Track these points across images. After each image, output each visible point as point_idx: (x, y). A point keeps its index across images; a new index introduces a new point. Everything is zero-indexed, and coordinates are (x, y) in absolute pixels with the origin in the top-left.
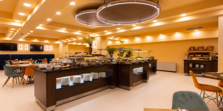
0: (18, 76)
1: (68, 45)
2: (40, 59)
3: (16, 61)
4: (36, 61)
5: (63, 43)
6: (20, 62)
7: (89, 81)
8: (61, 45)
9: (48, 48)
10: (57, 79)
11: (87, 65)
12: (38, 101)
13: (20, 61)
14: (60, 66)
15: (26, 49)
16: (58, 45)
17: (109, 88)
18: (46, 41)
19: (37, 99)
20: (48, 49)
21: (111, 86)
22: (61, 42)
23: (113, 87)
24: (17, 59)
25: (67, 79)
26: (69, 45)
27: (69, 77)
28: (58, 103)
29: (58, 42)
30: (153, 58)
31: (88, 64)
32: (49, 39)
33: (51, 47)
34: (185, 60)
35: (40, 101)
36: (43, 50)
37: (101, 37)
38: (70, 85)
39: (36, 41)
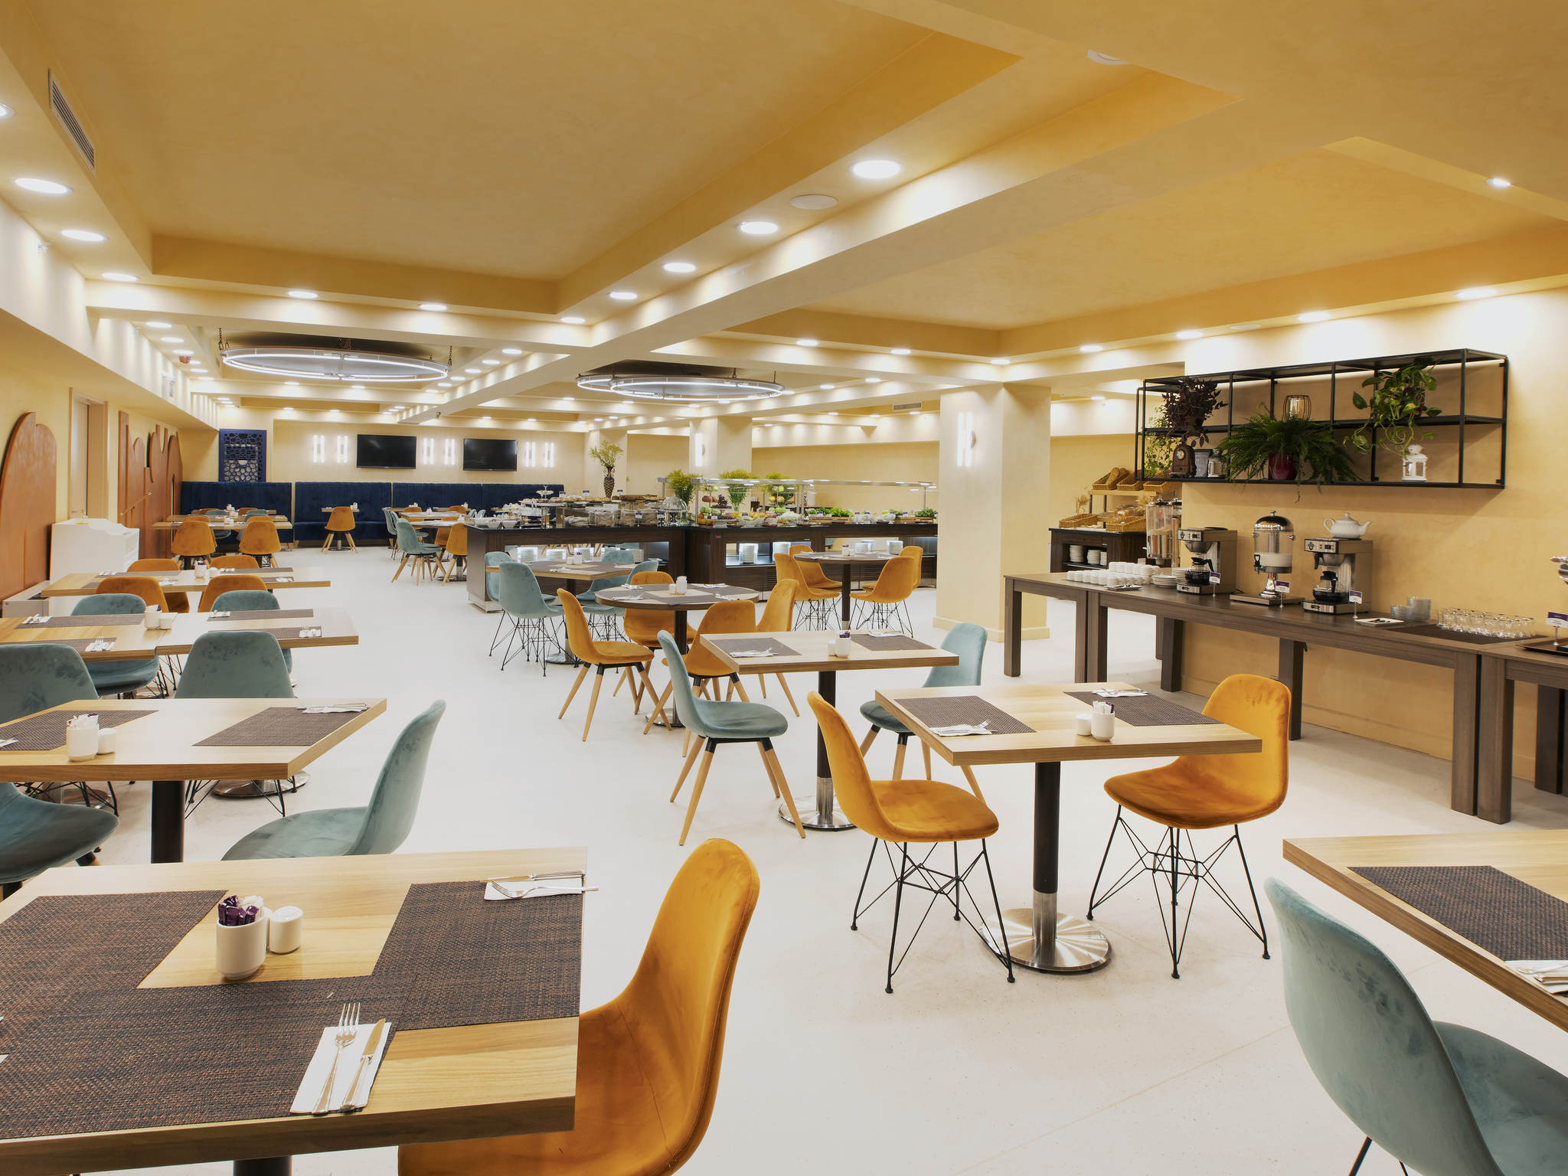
9: (538, 456)
11: (584, 524)
15: (446, 461)
20: (537, 459)
31: (591, 522)
32: (538, 414)
33: (550, 447)
34: (1053, 531)
37: (721, 418)
39: (485, 423)
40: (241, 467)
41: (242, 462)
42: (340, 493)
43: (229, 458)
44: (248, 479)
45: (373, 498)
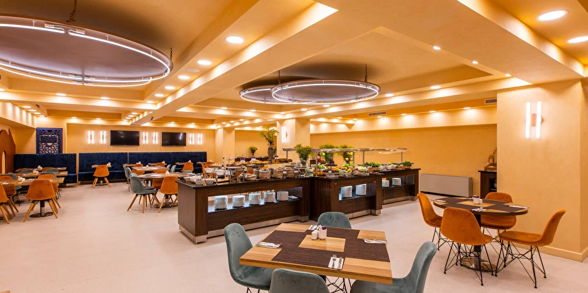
0: (149, 194)
1: (233, 133)
2: (180, 162)
3: (139, 166)
4: (174, 167)
5: (225, 129)
6: (147, 168)
7: (258, 205)
8: (220, 132)
9: (195, 139)
10: (210, 199)
11: (254, 179)
12: (184, 230)
13: (147, 166)
14: (214, 180)
15: (154, 142)
16: (214, 131)
17: (297, 221)
18: (192, 126)
19: (182, 228)
20: (195, 141)
21: (299, 218)
22: (219, 127)
23: (303, 219)
24: (140, 163)
25: (224, 199)
26: (236, 131)
27: (226, 197)
28: (211, 233)
29: (213, 127)
30: (409, 164)
31: (258, 178)
32: (197, 121)
33: (200, 136)
34: (482, 172)
35: (186, 229)
36: (183, 143)
37: (297, 119)
38: (228, 209)
39: (172, 125)
40: (49, 146)
41: (49, 144)
42: (102, 158)
43: (42, 142)
44: (53, 152)
45: (118, 160)
